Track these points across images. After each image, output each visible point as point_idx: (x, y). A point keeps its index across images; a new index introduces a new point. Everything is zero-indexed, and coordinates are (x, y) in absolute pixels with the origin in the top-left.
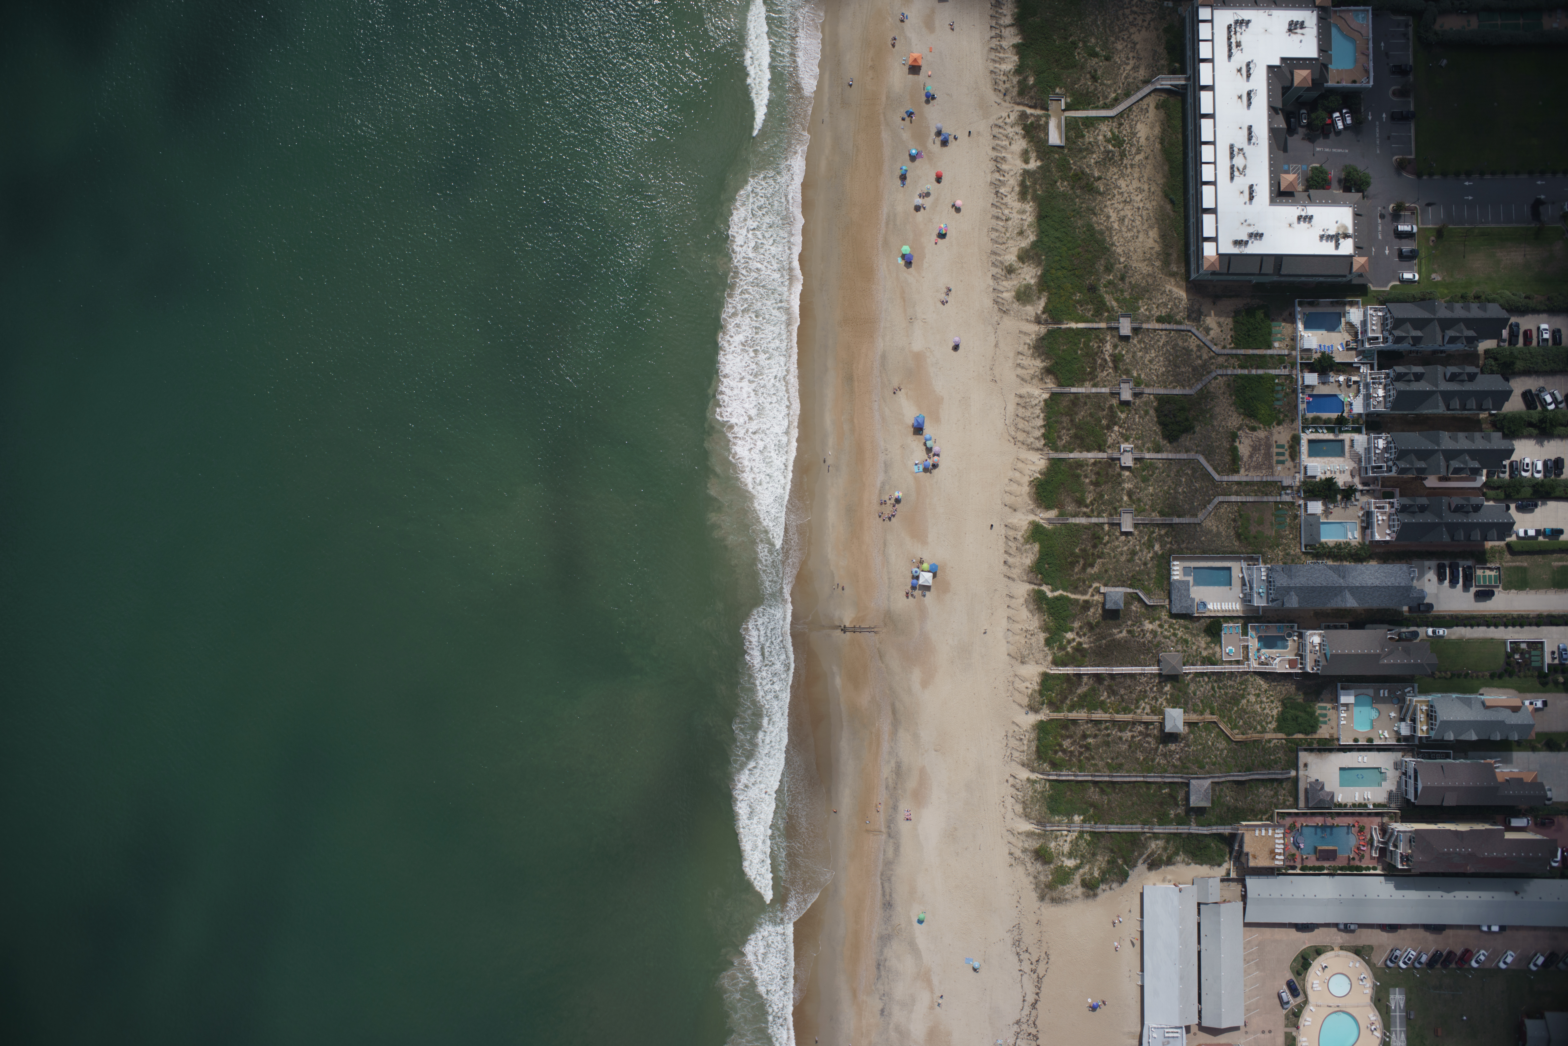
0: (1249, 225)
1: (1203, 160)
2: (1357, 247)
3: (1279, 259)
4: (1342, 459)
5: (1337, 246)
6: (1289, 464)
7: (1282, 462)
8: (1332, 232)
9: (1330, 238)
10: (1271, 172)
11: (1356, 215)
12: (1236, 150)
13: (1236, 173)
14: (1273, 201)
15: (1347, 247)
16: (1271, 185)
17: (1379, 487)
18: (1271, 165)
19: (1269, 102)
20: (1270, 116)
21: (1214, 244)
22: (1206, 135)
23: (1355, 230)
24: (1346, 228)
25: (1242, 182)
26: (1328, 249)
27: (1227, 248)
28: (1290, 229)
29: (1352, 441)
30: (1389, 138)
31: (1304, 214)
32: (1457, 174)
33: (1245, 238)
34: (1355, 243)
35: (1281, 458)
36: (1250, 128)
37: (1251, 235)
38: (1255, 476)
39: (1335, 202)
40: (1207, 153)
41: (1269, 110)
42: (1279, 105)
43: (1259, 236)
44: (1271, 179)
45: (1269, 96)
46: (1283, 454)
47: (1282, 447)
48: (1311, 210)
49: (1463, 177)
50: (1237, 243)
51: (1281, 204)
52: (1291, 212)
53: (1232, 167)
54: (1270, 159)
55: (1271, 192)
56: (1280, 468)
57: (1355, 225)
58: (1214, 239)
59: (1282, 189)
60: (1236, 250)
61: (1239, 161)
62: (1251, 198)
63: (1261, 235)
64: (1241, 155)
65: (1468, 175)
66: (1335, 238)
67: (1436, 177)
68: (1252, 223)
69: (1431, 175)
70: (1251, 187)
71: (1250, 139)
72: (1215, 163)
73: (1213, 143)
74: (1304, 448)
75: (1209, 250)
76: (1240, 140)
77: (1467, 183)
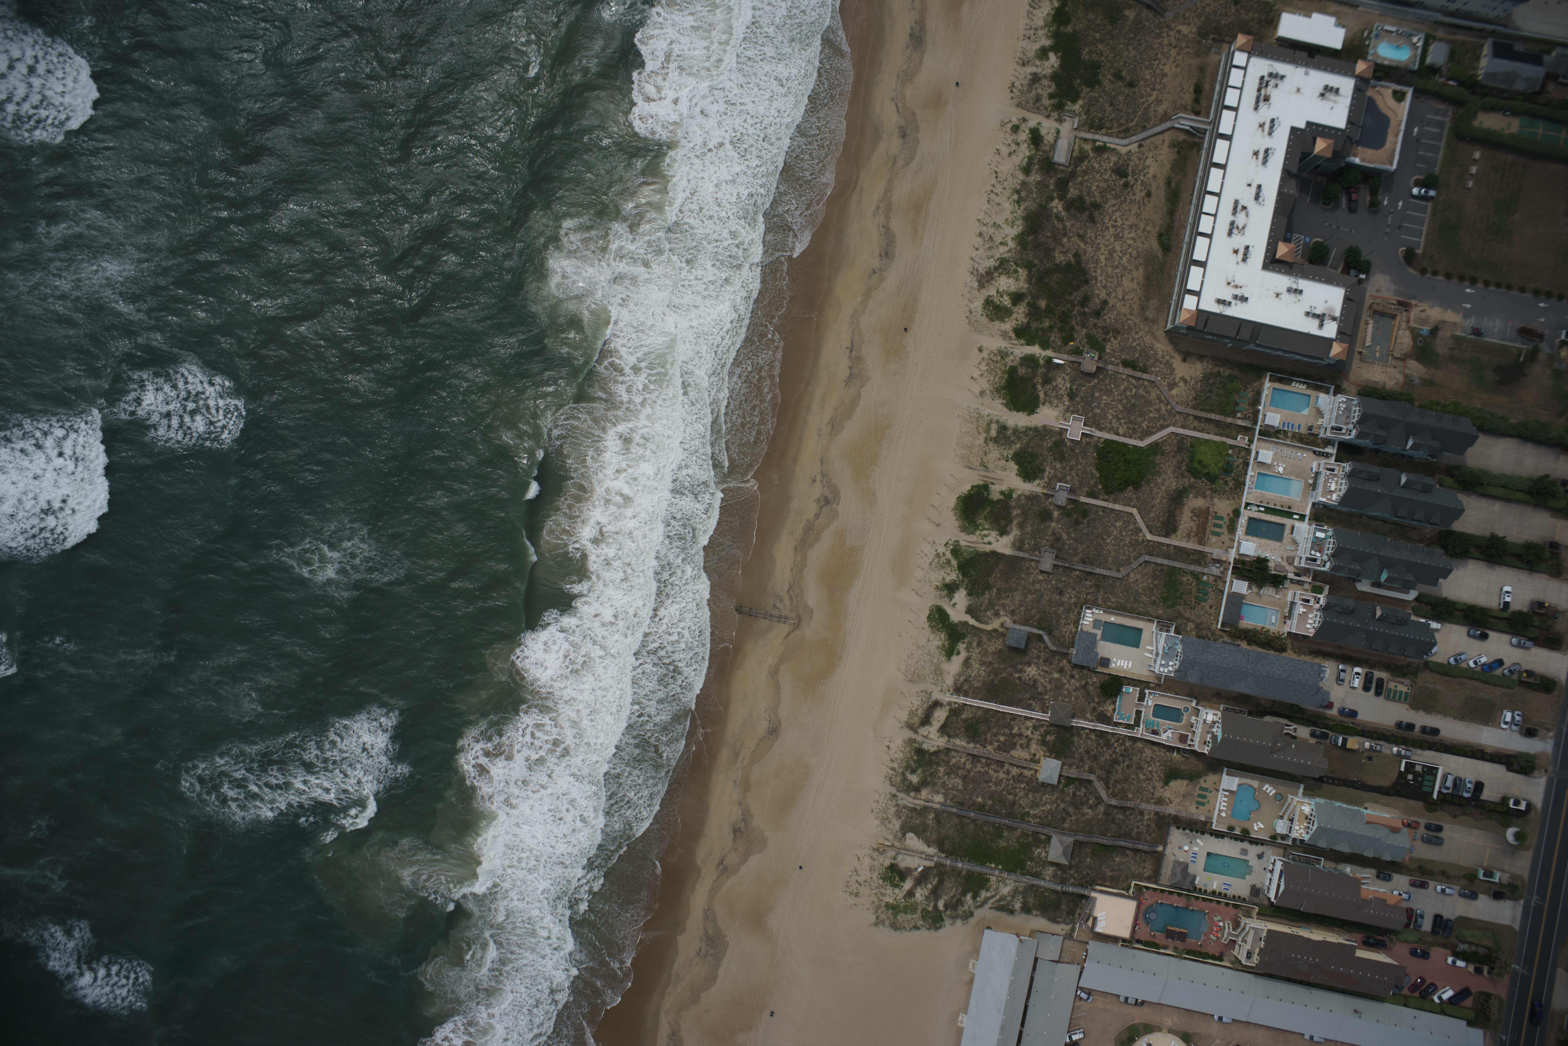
0: (1236, 287)
1: (1204, 210)
2: (1340, 332)
3: (1258, 328)
4: (1278, 544)
5: (1320, 327)
6: (1224, 537)
7: (1218, 534)
8: (1318, 312)
9: (1315, 316)
10: (1270, 237)
11: (1347, 299)
12: (1239, 207)
13: (1235, 231)
14: (1266, 267)
15: (1330, 330)
16: (1267, 250)
17: (1310, 580)
18: (1271, 230)
19: (1285, 165)
20: (1282, 180)
21: (1196, 298)
22: (1213, 184)
23: (1342, 314)
24: (1333, 310)
25: (1238, 241)
26: (1310, 327)
27: (1208, 304)
28: (1277, 300)
29: (1293, 527)
30: (1400, 227)
31: (1294, 287)
32: (1462, 279)
33: (1229, 298)
34: (1339, 328)
35: (1217, 530)
36: (1259, 187)
37: (1236, 297)
38: (1187, 543)
39: (1329, 281)
40: (1210, 203)
41: (1283, 173)
42: (1295, 170)
43: (1243, 299)
44: (1269, 244)
45: (1286, 159)
46: (1220, 526)
47: (1221, 518)
48: (1303, 284)
49: (1467, 283)
50: (1220, 302)
51: (1273, 270)
52: (1281, 281)
53: (1232, 224)
54: (1273, 223)
55: (1266, 257)
56: (1214, 539)
57: (1343, 309)
58: (1197, 294)
59: (1277, 256)
60: (1216, 309)
61: (1240, 219)
62: (1244, 260)
63: (1246, 299)
64: (1243, 213)
65: (1472, 282)
66: (1321, 318)
67: (1439, 278)
68: (1239, 284)
69: (1435, 273)
70: (1247, 248)
71: (1257, 197)
72: (1215, 216)
73: (1218, 195)
74: (1242, 524)
75: (1190, 303)
76: (1247, 198)
77: (1468, 290)
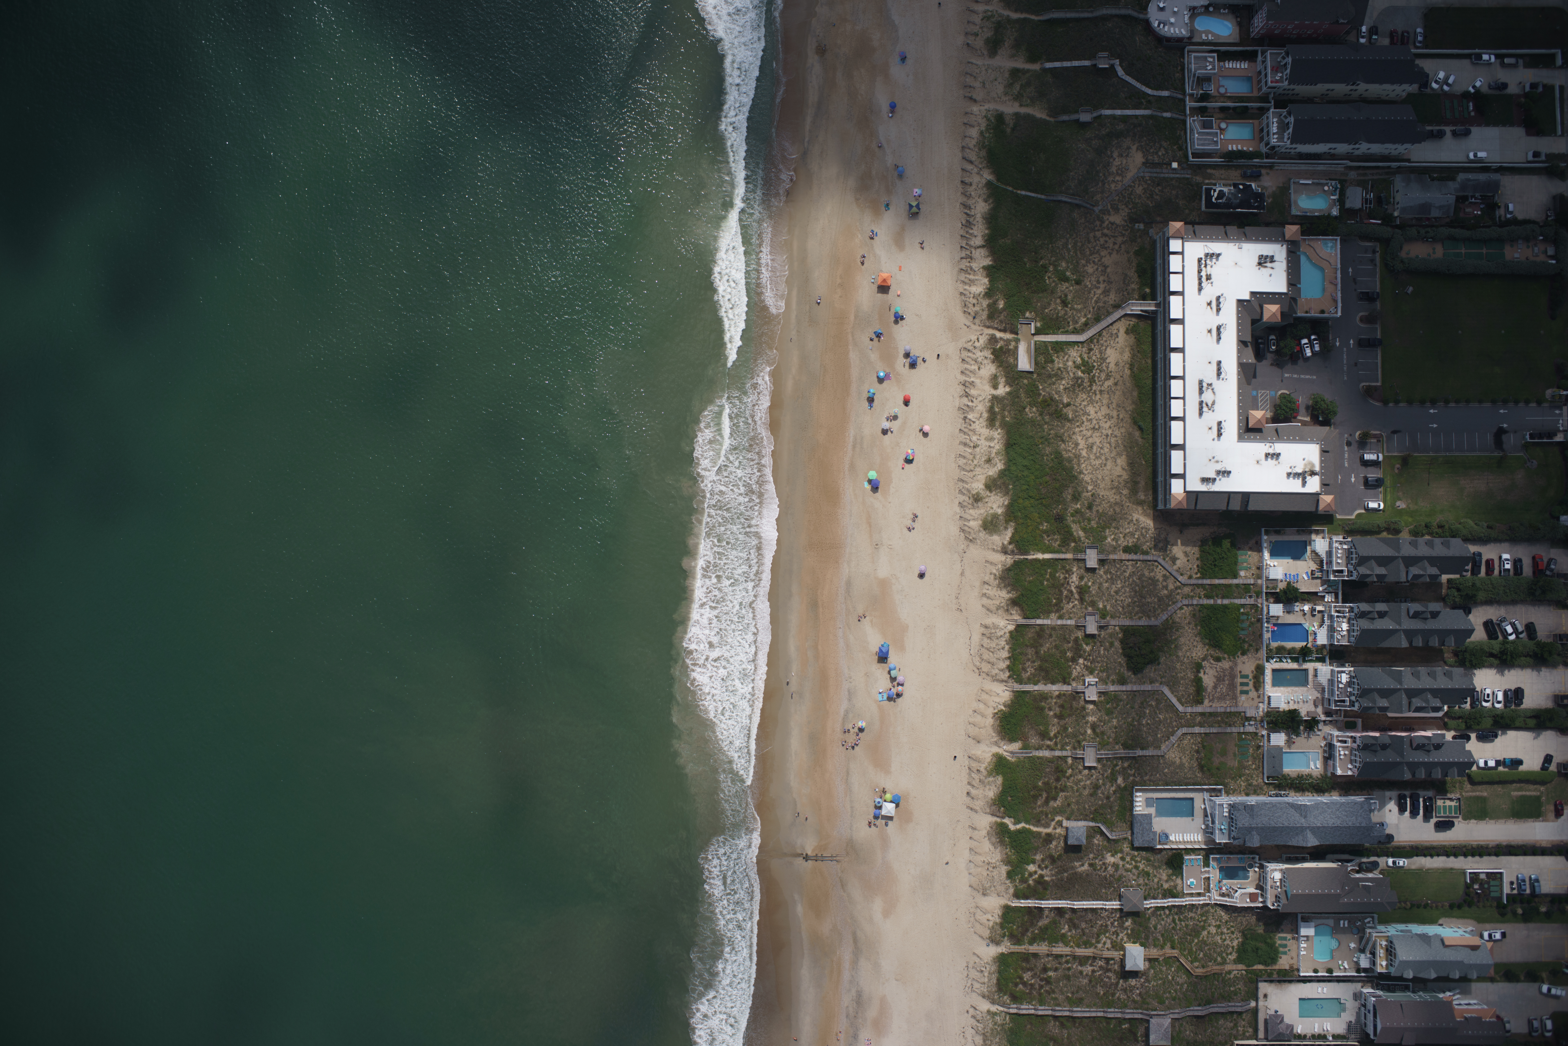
0: (1217, 462)
1: (1172, 395)
2: (1324, 485)
3: (1246, 496)
4: (1305, 689)
5: (1304, 484)
6: (1253, 694)
7: (1246, 692)
8: (1300, 471)
9: (1297, 475)
10: (1239, 408)
11: (1324, 452)
12: (1205, 385)
13: (1205, 409)
14: (1241, 438)
15: (1313, 485)
16: (1239, 421)
17: (1342, 718)
18: (1239, 401)
19: (1238, 336)
20: (1239, 351)
21: (1182, 481)
22: (1175, 370)
23: (1321, 468)
24: (1313, 465)
25: (1211, 418)
26: (1294, 486)
27: (1194, 485)
28: (1258, 466)
29: (1316, 670)
30: (1356, 364)
31: (1271, 451)
32: (1422, 402)
33: (1212, 475)
34: (1321, 480)
35: (1245, 688)
36: (1219, 363)
37: (1218, 473)
38: (1219, 707)
39: (1302, 439)
40: (1176, 387)
41: (1238, 345)
42: (1248, 338)
43: (1226, 473)
44: (1239, 414)
45: (1239, 331)
46: (1247, 684)
47: (1246, 677)
48: (1279, 447)
49: (1428, 404)
50: (1205, 480)
51: (1249, 440)
52: (1259, 448)
53: (1201, 403)
54: (1239, 394)
55: (1239, 428)
56: (1243, 697)
57: (1321, 462)
58: (1182, 476)
59: (1250, 426)
60: (1203, 488)
61: (1208, 397)
62: (1220, 435)
63: (1229, 472)
64: (1210, 391)
65: (1433, 402)
66: (1303, 476)
67: (1401, 405)
68: (1220, 460)
69: (1397, 402)
70: (1220, 423)
71: (1219, 374)
72: (1183, 398)
73: (1182, 378)
74: (1268, 677)
75: (1177, 487)
76: (1209, 376)
77: (1432, 411)
